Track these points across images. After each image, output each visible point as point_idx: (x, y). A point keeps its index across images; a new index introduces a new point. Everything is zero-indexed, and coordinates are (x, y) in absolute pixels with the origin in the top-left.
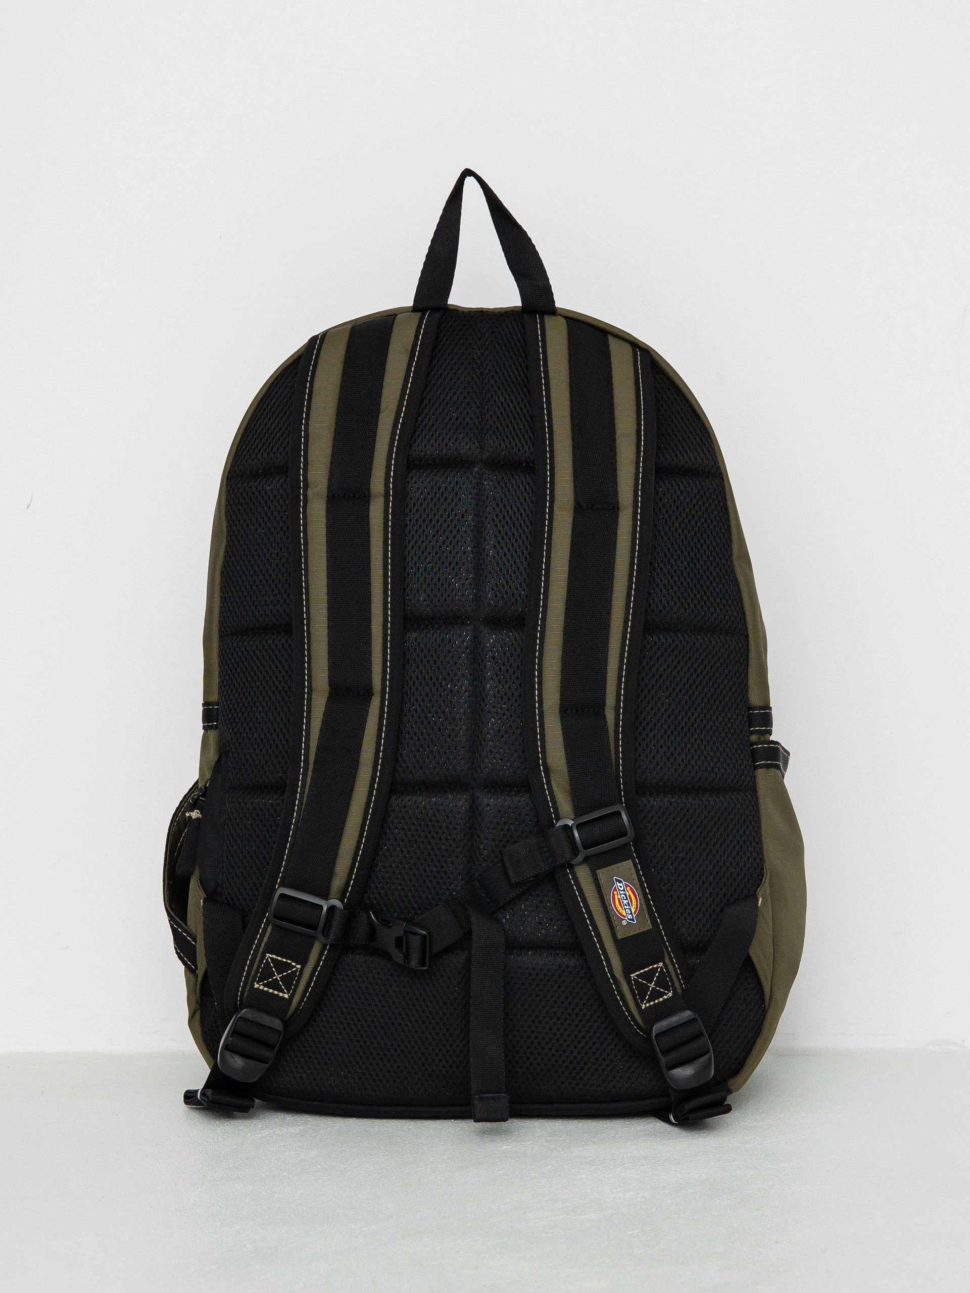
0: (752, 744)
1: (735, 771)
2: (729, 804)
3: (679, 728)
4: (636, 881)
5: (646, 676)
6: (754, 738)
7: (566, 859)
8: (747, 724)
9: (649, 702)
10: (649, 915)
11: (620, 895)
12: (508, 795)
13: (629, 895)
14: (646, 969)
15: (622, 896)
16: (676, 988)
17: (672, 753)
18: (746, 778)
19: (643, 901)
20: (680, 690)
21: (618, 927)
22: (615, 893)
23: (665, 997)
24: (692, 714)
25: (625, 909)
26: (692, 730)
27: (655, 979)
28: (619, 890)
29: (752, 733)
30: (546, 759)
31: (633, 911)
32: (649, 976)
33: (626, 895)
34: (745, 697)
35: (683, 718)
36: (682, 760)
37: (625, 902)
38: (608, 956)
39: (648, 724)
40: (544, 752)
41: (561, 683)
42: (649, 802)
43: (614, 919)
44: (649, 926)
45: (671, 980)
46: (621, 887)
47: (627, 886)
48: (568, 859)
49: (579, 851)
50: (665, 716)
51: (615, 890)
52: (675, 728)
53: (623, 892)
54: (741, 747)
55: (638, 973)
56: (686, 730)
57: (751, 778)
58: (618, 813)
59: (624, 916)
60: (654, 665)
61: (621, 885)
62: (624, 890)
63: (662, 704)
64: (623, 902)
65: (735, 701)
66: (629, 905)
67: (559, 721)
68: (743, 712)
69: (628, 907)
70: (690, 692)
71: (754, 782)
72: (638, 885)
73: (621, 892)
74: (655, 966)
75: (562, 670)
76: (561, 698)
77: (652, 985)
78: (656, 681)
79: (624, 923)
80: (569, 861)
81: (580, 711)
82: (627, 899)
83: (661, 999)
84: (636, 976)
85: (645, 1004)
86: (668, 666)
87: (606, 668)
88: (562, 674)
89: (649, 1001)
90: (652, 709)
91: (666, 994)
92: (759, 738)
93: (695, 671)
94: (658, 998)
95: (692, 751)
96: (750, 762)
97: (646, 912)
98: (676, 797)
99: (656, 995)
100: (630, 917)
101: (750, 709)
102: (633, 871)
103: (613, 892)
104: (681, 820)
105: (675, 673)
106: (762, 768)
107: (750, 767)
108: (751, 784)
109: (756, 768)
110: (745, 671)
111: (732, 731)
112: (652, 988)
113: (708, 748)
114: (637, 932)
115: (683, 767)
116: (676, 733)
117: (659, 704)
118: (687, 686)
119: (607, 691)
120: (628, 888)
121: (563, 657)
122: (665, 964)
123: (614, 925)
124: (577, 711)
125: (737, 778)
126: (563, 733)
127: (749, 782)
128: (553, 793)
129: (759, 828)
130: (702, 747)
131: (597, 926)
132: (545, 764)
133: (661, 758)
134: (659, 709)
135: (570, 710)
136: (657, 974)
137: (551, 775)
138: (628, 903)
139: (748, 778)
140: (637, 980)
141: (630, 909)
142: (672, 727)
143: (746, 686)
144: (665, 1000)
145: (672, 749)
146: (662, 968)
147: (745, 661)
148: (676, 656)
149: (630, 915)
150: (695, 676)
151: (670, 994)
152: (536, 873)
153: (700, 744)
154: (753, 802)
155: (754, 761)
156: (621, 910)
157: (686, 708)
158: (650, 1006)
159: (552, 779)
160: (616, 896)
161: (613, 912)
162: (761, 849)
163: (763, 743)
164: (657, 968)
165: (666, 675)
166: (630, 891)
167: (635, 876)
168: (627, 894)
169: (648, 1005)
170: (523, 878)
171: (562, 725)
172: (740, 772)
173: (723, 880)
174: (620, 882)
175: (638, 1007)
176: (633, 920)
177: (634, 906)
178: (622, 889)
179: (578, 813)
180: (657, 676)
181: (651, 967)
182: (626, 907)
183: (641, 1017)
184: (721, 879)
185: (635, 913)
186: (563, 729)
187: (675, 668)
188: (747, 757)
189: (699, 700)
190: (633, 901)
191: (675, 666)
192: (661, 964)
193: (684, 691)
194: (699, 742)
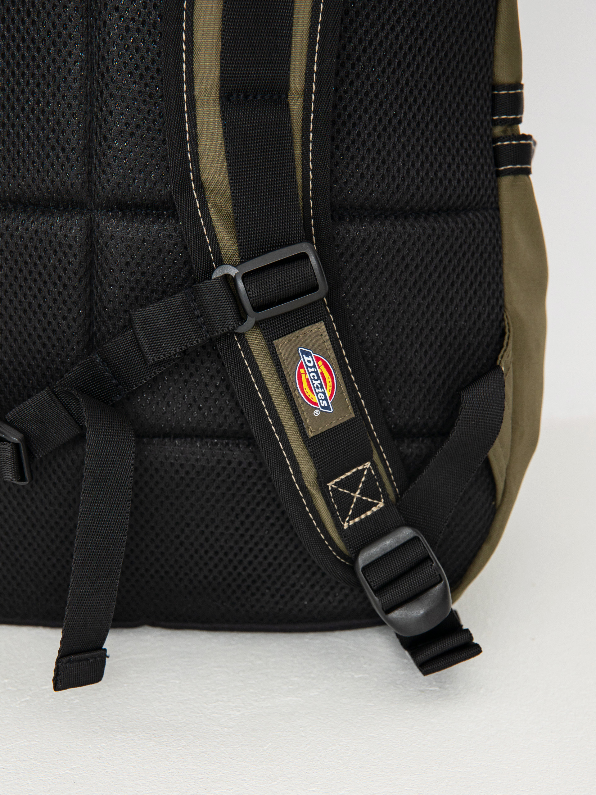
0: (495, 140)
1: (471, 183)
2: (462, 232)
3: (395, 122)
4: (331, 351)
5: (350, 42)
6: (498, 131)
7: (228, 328)
8: (490, 111)
9: (352, 83)
10: (350, 398)
11: (310, 373)
12: (142, 221)
13: (322, 373)
14: (348, 474)
15: (312, 374)
16: (388, 495)
17: (384, 159)
18: (486, 190)
19: (341, 380)
20: (399, 64)
21: (308, 420)
22: (302, 371)
23: (374, 509)
24: (415, 101)
25: (317, 394)
26: (414, 125)
27: (361, 486)
28: (307, 366)
29: (495, 123)
30: (199, 171)
31: (328, 394)
32: (351, 484)
33: (316, 373)
34: (490, 72)
35: (401, 106)
36: (398, 170)
37: (317, 383)
38: (295, 459)
39: (350, 116)
40: (196, 161)
41: (222, 52)
42: (348, 231)
43: (302, 409)
44: (350, 414)
45: (382, 485)
46: (309, 362)
47: (318, 359)
48: (230, 328)
49: (246, 314)
50: (376, 104)
51: (302, 367)
52: (390, 122)
53: (312, 369)
54: (481, 145)
55: (337, 480)
56: (404, 124)
57: (493, 190)
58: (304, 257)
59: (316, 404)
60: (361, 25)
61: (310, 359)
62: (314, 366)
63: (372, 85)
64: (313, 384)
65: (476, 78)
66: (322, 387)
67: (218, 113)
68: (485, 94)
69: (320, 390)
70: (413, 67)
71: (497, 196)
72: (333, 358)
73: (310, 370)
74: (360, 468)
75: (223, 31)
76: (221, 76)
77: (357, 495)
78: (364, 51)
79: (317, 413)
80: (233, 330)
81: (251, 98)
82: (319, 379)
83: (369, 513)
84: (335, 484)
85: (348, 522)
86: (383, 26)
87: (291, 30)
88: (222, 39)
89: (353, 517)
90: (356, 93)
91: (375, 505)
92: (505, 131)
93: (422, 33)
94: (364, 512)
95: (413, 156)
96: (492, 168)
97: (345, 394)
98: (388, 223)
99: (363, 507)
100: (324, 404)
101: (495, 87)
102: (326, 337)
103: (299, 371)
104: (393, 258)
105: (392, 37)
106: (509, 174)
107: (492, 174)
108: (492, 199)
109: (499, 174)
110: (492, 32)
111: (470, 123)
112: (357, 498)
113: (435, 151)
114: (334, 423)
115: (398, 180)
116: (390, 130)
117: (368, 85)
118: (409, 58)
119: (293, 67)
120: (320, 363)
121: (224, 10)
122: (373, 464)
123: (303, 418)
124: (246, 97)
125: (474, 193)
126: (224, 133)
127: (489, 197)
128: (211, 222)
129: (501, 262)
130: (427, 150)
131: (279, 418)
132: (198, 179)
133: (368, 167)
134: (367, 94)
135: (235, 95)
136: (363, 479)
137: (208, 195)
138: (321, 384)
139: (489, 192)
140: (336, 489)
141: (324, 393)
142: (385, 121)
143: (492, 54)
144: (374, 514)
145: (384, 154)
146: (369, 469)
147: (493, 17)
148: (395, 11)
149: (324, 402)
150: (420, 42)
151: (381, 505)
152: (184, 348)
153: (425, 144)
154: (494, 227)
155: (497, 164)
156: (312, 396)
157: (407, 90)
158: (355, 524)
159: (209, 200)
160: (303, 376)
161: (299, 399)
162: (502, 292)
163: (510, 139)
164: (363, 470)
165: (378, 40)
166: (323, 367)
167: (328, 344)
168: (319, 371)
169: (351, 523)
170: (164, 355)
171: (223, 119)
172: (479, 183)
173: (449, 340)
174: (308, 354)
175: (339, 526)
176: (328, 408)
177: (329, 388)
178: (311, 365)
179: (245, 257)
180: (366, 42)
181: (354, 470)
182: (317, 391)
183: (343, 541)
184: (445, 338)
185: (330, 397)
186: (225, 126)
187: (393, 29)
188: (489, 161)
189: (426, 77)
190: (328, 381)
191: (393, 26)
192: (368, 465)
193: (404, 65)
194: (422, 141)
